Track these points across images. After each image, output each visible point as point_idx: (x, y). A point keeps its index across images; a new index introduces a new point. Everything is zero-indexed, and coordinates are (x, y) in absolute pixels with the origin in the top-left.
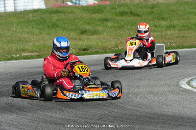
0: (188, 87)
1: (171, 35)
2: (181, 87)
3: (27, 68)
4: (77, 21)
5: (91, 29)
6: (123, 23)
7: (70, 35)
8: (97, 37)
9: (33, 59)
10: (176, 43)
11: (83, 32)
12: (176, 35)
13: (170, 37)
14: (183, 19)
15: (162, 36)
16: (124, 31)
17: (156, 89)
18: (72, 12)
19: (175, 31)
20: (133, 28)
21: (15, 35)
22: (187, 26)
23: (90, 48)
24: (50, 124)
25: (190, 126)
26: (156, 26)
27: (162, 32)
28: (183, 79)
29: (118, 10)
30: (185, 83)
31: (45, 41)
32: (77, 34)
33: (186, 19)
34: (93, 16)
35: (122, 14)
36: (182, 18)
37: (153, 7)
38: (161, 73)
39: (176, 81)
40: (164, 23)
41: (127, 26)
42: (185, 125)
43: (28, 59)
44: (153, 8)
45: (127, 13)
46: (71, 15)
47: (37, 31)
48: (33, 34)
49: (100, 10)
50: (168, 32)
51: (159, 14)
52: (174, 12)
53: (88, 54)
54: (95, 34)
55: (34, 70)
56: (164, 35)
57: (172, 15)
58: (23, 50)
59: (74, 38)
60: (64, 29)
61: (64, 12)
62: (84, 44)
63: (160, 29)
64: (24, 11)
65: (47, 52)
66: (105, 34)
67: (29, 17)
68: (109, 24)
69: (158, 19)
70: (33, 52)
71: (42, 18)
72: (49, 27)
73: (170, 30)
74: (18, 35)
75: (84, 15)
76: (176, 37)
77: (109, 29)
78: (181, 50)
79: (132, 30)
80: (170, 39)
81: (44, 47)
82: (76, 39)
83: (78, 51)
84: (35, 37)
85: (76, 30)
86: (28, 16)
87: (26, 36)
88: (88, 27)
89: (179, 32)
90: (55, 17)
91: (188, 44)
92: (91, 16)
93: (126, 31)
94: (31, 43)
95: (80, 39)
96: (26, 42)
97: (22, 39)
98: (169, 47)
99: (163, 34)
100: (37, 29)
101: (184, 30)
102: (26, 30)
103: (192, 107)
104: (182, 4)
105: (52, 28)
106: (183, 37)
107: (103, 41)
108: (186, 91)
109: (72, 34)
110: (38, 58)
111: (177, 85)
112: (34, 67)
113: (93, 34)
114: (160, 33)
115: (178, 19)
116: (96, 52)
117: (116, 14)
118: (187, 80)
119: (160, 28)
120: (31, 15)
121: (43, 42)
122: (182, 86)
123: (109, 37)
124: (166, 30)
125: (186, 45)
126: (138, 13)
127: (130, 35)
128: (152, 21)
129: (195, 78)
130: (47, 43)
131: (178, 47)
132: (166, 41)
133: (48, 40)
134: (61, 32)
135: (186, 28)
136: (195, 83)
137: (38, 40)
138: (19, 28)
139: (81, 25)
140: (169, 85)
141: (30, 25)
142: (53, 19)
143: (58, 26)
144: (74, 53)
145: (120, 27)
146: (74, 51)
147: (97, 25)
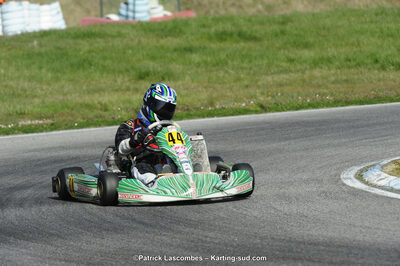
0: (358, 185)
1: (323, 78)
2: (344, 185)
3: (30, 151)
4: (130, 51)
5: (159, 69)
6: (223, 56)
7: (116, 81)
9: (42, 131)
10: (332, 95)
11: (143, 76)
12: (333, 78)
13: (320, 83)
14: (347, 44)
15: (304, 81)
16: (227, 72)
17: (292, 190)
18: (120, 35)
19: (329, 69)
20: (245, 65)
21: (4, 83)
22: (355, 60)
27: (303, 72)
28: (348, 167)
29: (213, 30)
30: (352, 176)
31: (65, 94)
32: (130, 80)
33: (353, 44)
34: (163, 42)
35: (222, 36)
36: (344, 43)
37: (285, 21)
38: (302, 157)
39: (333, 173)
40: (307, 54)
41: (233, 60)
43: (32, 132)
44: (283, 23)
45: (231, 35)
46: (117, 42)
47: (50, 75)
48: (40, 81)
49: (178, 30)
50: (317, 72)
51: (296, 35)
52: (328, 29)
54: (167, 79)
56: (307, 79)
57: (324, 36)
58: (21, 114)
59: (123, 87)
60: (104, 69)
61: (103, 36)
63: (299, 67)
64: (22, 34)
65: (70, 118)
66: (187, 78)
67: (33, 47)
68: (196, 58)
69: (296, 45)
70: (41, 118)
71: (59, 48)
72: (72, 65)
73: (321, 68)
74: (11, 83)
75: (144, 40)
76: (333, 83)
77: (195, 68)
79: (242, 68)
80: (319, 86)
81: (63, 108)
82: (128, 89)
83: (132, 114)
84: (44, 87)
85: (127, 70)
86: (30, 45)
87: (26, 85)
88: (151, 65)
89: (339, 71)
90: (85, 46)
91: (357, 95)
92: (158, 42)
93: (230, 71)
94: (37, 101)
96: (27, 97)
97: (19, 91)
98: (318, 104)
99: (306, 76)
100: (48, 71)
101: (349, 67)
102: (26, 73)
103: (367, 224)
104: (344, 15)
105: (78, 68)
106: (347, 81)
107: (184, 92)
108: (355, 192)
109: (119, 81)
110: (52, 130)
111: (337, 180)
112: (43, 149)
113: (163, 79)
114: (300, 74)
115: (336, 46)
117: (210, 39)
118: (356, 169)
119: (300, 64)
120: (35, 43)
121: (61, 98)
122: (345, 182)
123: (195, 84)
124: (311, 68)
125: (353, 98)
126: (254, 34)
127: (238, 79)
128: (282, 51)
129: (374, 165)
130: (69, 98)
131: (336, 103)
132: (311, 90)
133: (71, 92)
134: (97, 75)
135: (353, 63)
136: (373, 176)
137: (51, 93)
138: (12, 69)
139: (139, 60)
140: (320, 181)
141: (34, 63)
142: (80, 50)
143: (91, 64)
144: (125, 118)
145: (217, 64)
146: (124, 115)
147: (171, 60)
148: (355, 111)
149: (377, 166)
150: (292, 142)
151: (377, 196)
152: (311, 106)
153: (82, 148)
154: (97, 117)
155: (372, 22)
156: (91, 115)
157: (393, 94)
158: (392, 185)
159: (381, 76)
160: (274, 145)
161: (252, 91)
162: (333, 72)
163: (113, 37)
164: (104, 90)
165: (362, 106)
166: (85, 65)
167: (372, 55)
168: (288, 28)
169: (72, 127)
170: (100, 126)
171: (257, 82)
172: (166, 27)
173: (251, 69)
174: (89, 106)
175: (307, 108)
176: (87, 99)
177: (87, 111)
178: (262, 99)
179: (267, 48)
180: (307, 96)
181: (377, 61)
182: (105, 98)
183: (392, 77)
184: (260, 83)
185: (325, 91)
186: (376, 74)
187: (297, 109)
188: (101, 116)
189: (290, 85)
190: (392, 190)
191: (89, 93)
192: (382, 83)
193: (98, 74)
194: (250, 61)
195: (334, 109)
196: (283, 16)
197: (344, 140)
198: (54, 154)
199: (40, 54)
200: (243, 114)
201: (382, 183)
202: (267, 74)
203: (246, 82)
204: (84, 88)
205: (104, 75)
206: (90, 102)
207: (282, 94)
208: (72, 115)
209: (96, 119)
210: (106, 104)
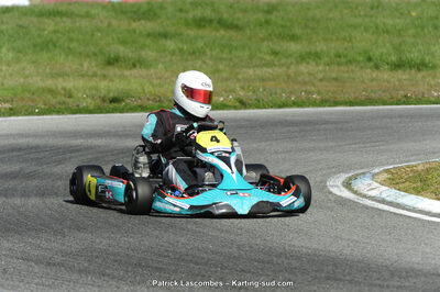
0: (346, 194)
1: (310, 74)
2: (331, 193)
4: (99, 34)
5: (130, 55)
6: (200, 44)
7: (82, 65)
8: (144, 72)
10: (319, 93)
11: (112, 61)
12: (321, 76)
13: (307, 80)
14: (337, 39)
15: (289, 76)
16: (204, 62)
18: (88, 15)
19: (317, 65)
20: (224, 56)
22: (346, 56)
23: (127, 97)
24: (36, 264)
25: (350, 282)
26: (275, 53)
27: (289, 68)
28: (335, 173)
29: (191, 15)
30: (339, 184)
31: (26, 77)
32: (97, 66)
33: (344, 39)
34: (134, 25)
35: (200, 23)
36: (334, 38)
37: (270, 10)
38: (284, 159)
39: (318, 179)
40: (293, 47)
41: (211, 50)
42: (340, 280)
44: (268, 12)
45: (211, 21)
46: (84, 23)
47: (11, 55)
49: (152, 13)
50: (303, 68)
51: (282, 26)
52: (318, 22)
53: (121, 111)
54: (138, 65)
56: (292, 75)
57: (313, 29)
59: (90, 73)
60: (69, 52)
61: (70, 15)
62: (114, 88)
63: (283, 61)
65: (30, 103)
66: (160, 66)
68: (171, 45)
69: (281, 37)
71: (20, 26)
72: (35, 46)
73: (308, 63)
75: (114, 22)
76: (321, 80)
77: (169, 56)
79: (222, 59)
80: (305, 83)
81: (23, 91)
82: (95, 75)
83: (99, 102)
84: (4, 68)
85: (95, 54)
88: (122, 50)
89: (327, 68)
90: (50, 25)
91: (347, 95)
92: (129, 24)
93: (208, 61)
95: (105, 77)
98: (303, 102)
99: (291, 72)
100: (9, 50)
101: (339, 65)
103: (356, 238)
104: (336, 6)
105: (42, 49)
106: (336, 79)
107: (156, 82)
108: (343, 202)
109: (86, 65)
110: (10, 115)
111: (322, 187)
113: (134, 66)
114: (284, 69)
115: (325, 40)
116: (140, 106)
117: (187, 24)
118: (344, 176)
119: (287, 57)
121: (22, 80)
122: (332, 189)
123: (169, 74)
124: (298, 63)
125: (341, 98)
126: (235, 22)
128: (266, 43)
129: (364, 173)
130: (31, 81)
131: (323, 103)
132: (296, 87)
133: (32, 75)
135: (343, 60)
136: (363, 185)
137: (11, 75)
139: (108, 44)
142: (45, 30)
143: (55, 46)
144: (91, 107)
145: (194, 53)
146: (89, 103)
147: (143, 47)
149: (368, 175)
150: (274, 143)
151: (367, 207)
152: (295, 104)
153: (42, 136)
154: (60, 103)
155: (366, 15)
156: (53, 101)
157: (386, 96)
158: (384, 196)
159: (374, 75)
160: (255, 145)
161: (231, 84)
162: (321, 68)
163: (78, 16)
164: (68, 75)
165: (352, 108)
166: (51, 46)
167: (365, 52)
168: (273, 17)
169: (32, 114)
170: (63, 113)
171: (237, 74)
172: (139, 9)
173: (231, 60)
174: (52, 92)
175: (291, 106)
176: (50, 83)
177: (49, 96)
178: (242, 93)
179: (250, 39)
180: (291, 93)
181: (370, 59)
182: (70, 84)
183: (386, 77)
184: (240, 76)
185: (313, 89)
186: (369, 73)
187: (280, 107)
188: (64, 103)
189: (274, 80)
190: (383, 201)
191: (52, 77)
192: (374, 83)
193: (63, 57)
194: (230, 52)
195: (320, 109)
196: (268, 4)
197: (331, 144)
198: (12, 141)
200: (220, 109)
201: (370, 193)
202: (248, 67)
203: (224, 75)
204: (48, 70)
205: (70, 57)
206: (54, 88)
207: (264, 90)
208: (33, 101)
209: (58, 106)
210: (70, 90)
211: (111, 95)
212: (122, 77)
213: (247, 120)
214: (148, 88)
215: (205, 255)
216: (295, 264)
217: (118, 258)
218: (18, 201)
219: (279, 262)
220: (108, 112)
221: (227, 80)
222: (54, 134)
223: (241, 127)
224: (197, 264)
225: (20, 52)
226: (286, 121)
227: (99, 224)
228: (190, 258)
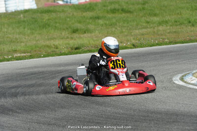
0: (181, 83)
1: (163, 31)
3: (19, 69)
4: (69, 19)
5: (83, 28)
6: (114, 20)
7: (62, 34)
8: (89, 35)
9: (25, 59)
10: (168, 39)
11: (75, 31)
12: (168, 31)
13: (162, 33)
14: (175, 14)
15: (154, 32)
16: (116, 28)
18: (63, 11)
20: (125, 25)
21: (7, 36)
22: (179, 22)
23: (83, 47)
24: (44, 124)
25: (183, 122)
27: (154, 28)
28: (176, 74)
29: (109, 8)
30: (178, 79)
31: (37, 41)
32: (68, 33)
33: (178, 14)
34: (84, 14)
35: (114, 11)
38: (153, 70)
39: (169, 77)
40: (156, 19)
41: (119, 23)
42: (179, 122)
43: (21, 60)
44: (144, 4)
45: (118, 10)
46: (62, 15)
47: (29, 31)
48: (24, 34)
49: (92, 8)
50: (161, 28)
51: (150, 10)
52: (166, 7)
53: (80, 53)
54: (87, 32)
55: (27, 71)
57: (164, 10)
58: (15, 51)
59: (65, 37)
60: (56, 28)
61: (55, 11)
62: (76, 43)
63: (152, 25)
64: (15, 12)
65: (39, 52)
66: (97, 32)
67: (21, 18)
68: (101, 22)
69: (150, 15)
70: (25, 53)
71: (33, 18)
72: (40, 27)
73: (163, 26)
74: (10, 36)
75: (75, 14)
76: (169, 33)
77: (101, 27)
78: (173, 45)
79: (124, 27)
80: (162, 35)
81: (36, 47)
82: (68, 38)
83: (70, 50)
84: (27, 38)
85: (67, 29)
86: (19, 17)
87: (17, 36)
88: (79, 26)
89: (171, 27)
90: (46, 17)
91: (180, 39)
92: (82, 14)
93: (118, 28)
94: (23, 44)
95: (72, 38)
96: (18, 42)
97: (14, 40)
98: (161, 43)
99: (155, 30)
100: (28, 29)
101: (176, 25)
102: (18, 30)
103: (186, 103)
105: (43, 28)
106: (175, 32)
107: (95, 39)
108: (180, 87)
109: (63, 33)
110: (30, 59)
111: (171, 81)
112: (26, 68)
113: (85, 32)
114: (152, 29)
115: (170, 15)
116: (89, 50)
117: (108, 12)
118: (180, 75)
120: (22, 16)
121: (35, 42)
122: (175, 82)
123: (100, 35)
124: (158, 26)
125: (178, 40)
126: (129, 10)
127: (122, 32)
128: (143, 18)
129: (189, 73)
130: (39, 43)
131: (170, 43)
132: (158, 37)
133: (40, 39)
134: (52, 31)
136: (188, 79)
137: (30, 40)
138: (10, 29)
139: (73, 24)
140: (162, 82)
141: (21, 26)
142: (44, 19)
143: (49, 26)
144: (67, 52)
145: (111, 25)
146: (66, 50)
147: (89, 23)
148: (180, 47)
149: (191, 74)
150: (149, 63)
151: (190, 88)
152: (158, 45)
153: (45, 67)
155: (187, 3)
156: (49, 51)
159: (192, 29)
160: (140, 64)
161: (128, 38)
162: (168, 27)
163: (59, 12)
164: (55, 38)
165: (183, 44)
166: (47, 26)
167: (188, 19)
168: (146, 6)
169: (40, 57)
170: (54, 56)
171: (131, 33)
172: (86, 6)
173: (128, 27)
174: (48, 46)
175: (156, 46)
176: (48, 43)
177: (47, 49)
178: (134, 41)
179: (136, 17)
180: (156, 40)
181: (190, 22)
182: (57, 43)
184: (132, 34)
185: (164, 37)
186: (190, 28)
187: (151, 46)
188: (54, 51)
189: (148, 34)
191: (48, 40)
192: (192, 33)
194: (128, 23)
195: (169, 46)
196: (144, 1)
197: (174, 61)
198: (31, 70)
199: (24, 21)
200: (124, 49)
201: (192, 82)
202: (136, 29)
203: (126, 34)
204: (46, 37)
205: (56, 31)
206: (49, 45)
207: (143, 39)
208: (40, 51)
209: (52, 53)
210: (57, 45)
211: (75, 46)
212: (80, 38)
213: (136, 53)
214: (92, 42)
215: (119, 115)
216: (159, 116)
217: (80, 119)
218: (34, 97)
219: (152, 116)
220: (74, 54)
221: (127, 36)
222: (50, 66)
223: (134, 56)
224: (115, 119)
225: (34, 30)
226: (154, 52)
227: (71, 105)
228: (112, 117)
